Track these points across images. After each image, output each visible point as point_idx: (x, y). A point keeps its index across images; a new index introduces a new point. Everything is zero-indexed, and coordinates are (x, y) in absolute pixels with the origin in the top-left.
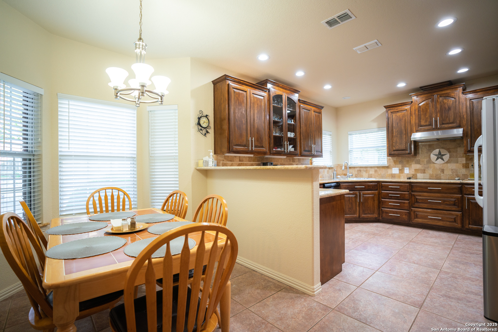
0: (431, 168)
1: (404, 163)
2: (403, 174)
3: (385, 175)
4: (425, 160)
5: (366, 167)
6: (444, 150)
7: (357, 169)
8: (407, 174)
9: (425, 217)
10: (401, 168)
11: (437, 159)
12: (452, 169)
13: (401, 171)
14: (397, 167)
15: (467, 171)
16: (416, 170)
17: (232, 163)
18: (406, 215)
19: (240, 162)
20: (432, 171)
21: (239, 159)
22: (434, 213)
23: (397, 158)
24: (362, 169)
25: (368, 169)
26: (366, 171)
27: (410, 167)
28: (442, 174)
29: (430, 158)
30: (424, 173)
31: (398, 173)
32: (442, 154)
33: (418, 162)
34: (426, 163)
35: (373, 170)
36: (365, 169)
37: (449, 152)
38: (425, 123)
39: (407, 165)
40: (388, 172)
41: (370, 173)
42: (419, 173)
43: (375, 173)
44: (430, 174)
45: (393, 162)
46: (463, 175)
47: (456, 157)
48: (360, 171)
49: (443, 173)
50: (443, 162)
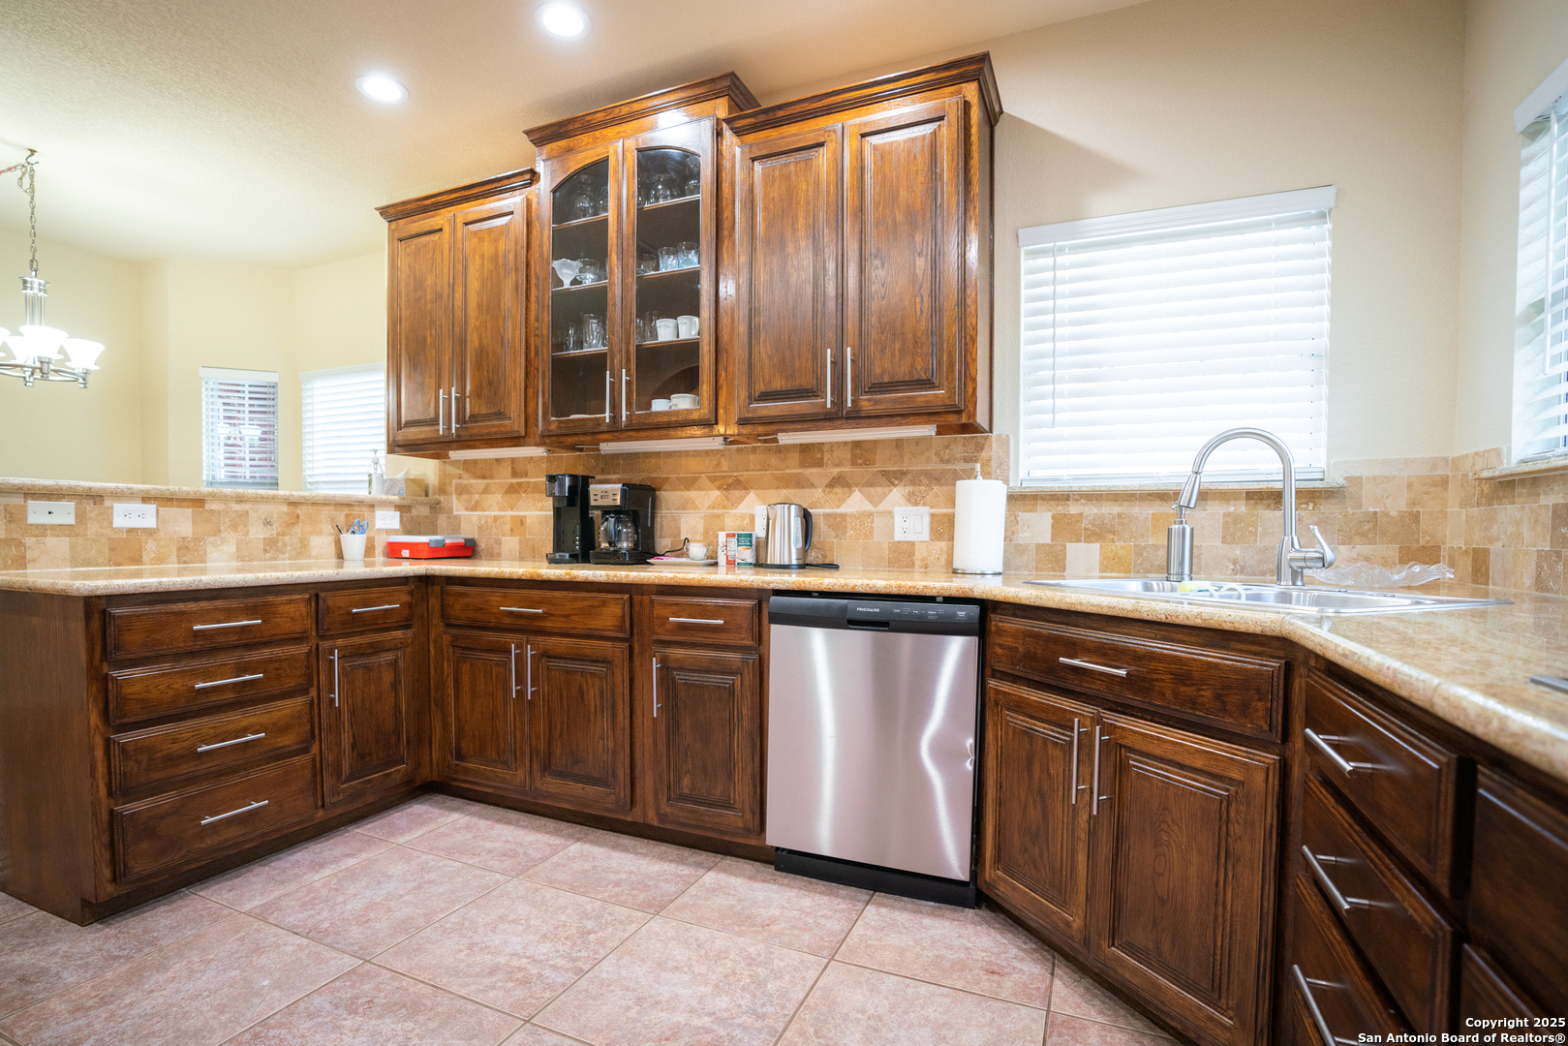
17: (488, 485)
19: (514, 481)
21: (513, 468)
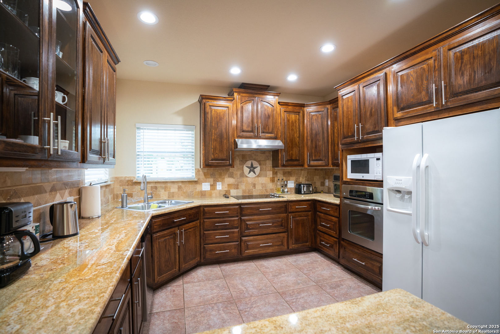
0: (244, 183)
1: (216, 176)
2: (215, 191)
3: (192, 193)
4: (239, 173)
5: (166, 182)
6: (256, 162)
7: (151, 185)
8: (220, 191)
9: (256, 247)
10: (212, 183)
11: (250, 172)
12: (262, 184)
13: (213, 186)
14: (208, 182)
15: (273, 185)
16: (229, 185)
18: (235, 248)
20: (245, 186)
22: (264, 239)
23: (208, 169)
24: (158, 185)
25: (169, 185)
26: (165, 188)
27: (222, 181)
28: (254, 190)
29: (243, 170)
30: (237, 188)
31: (209, 189)
32: (254, 166)
33: (231, 176)
34: (239, 176)
35: (176, 186)
36: (163, 185)
37: (260, 165)
38: (247, 128)
39: (219, 179)
40: (196, 189)
41: (171, 191)
42: (232, 189)
43: (178, 190)
44: (243, 190)
45: (203, 174)
46: (270, 189)
47: (265, 171)
48: (156, 188)
49: (255, 188)
50: (255, 176)
